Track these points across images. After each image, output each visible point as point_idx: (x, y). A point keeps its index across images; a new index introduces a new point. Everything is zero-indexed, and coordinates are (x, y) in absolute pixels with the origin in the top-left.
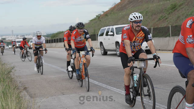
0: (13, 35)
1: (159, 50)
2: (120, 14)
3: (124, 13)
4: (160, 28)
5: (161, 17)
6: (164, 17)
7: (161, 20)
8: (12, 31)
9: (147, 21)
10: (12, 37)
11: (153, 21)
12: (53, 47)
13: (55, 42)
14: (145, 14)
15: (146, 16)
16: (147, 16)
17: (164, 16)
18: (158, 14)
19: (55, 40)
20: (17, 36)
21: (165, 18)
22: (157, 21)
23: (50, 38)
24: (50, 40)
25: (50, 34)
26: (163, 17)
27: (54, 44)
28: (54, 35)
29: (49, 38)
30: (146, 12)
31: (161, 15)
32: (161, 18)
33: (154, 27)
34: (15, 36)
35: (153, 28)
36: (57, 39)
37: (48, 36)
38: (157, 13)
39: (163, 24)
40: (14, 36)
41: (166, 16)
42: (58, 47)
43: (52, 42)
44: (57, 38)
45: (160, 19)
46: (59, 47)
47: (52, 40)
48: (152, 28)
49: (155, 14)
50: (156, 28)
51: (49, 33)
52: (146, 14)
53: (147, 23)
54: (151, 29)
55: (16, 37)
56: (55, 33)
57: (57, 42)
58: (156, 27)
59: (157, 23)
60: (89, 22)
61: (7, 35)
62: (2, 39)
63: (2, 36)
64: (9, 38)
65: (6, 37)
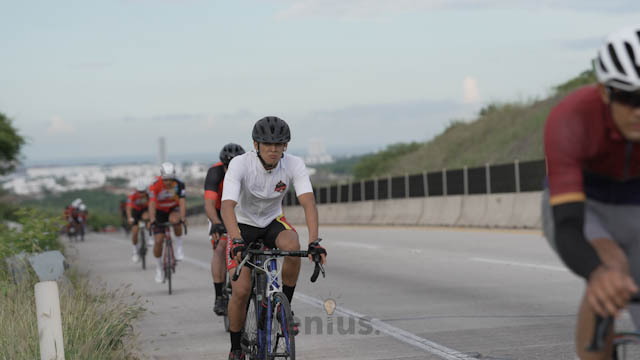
0: (164, 158)
8: (162, 142)
12: (359, 225)
13: (370, 197)
19: (369, 185)
20: (186, 165)
23: (350, 176)
24: (345, 188)
25: (354, 159)
27: (365, 208)
28: (370, 164)
29: (346, 177)
36: (383, 183)
37: (339, 166)
42: (385, 222)
43: (357, 198)
44: (383, 177)
46: (393, 225)
47: (356, 186)
51: (349, 156)
56: (376, 151)
57: (383, 196)
60: (553, 93)
61: (134, 164)
62: (109, 180)
63: (108, 166)
64: (143, 174)
65: (127, 174)
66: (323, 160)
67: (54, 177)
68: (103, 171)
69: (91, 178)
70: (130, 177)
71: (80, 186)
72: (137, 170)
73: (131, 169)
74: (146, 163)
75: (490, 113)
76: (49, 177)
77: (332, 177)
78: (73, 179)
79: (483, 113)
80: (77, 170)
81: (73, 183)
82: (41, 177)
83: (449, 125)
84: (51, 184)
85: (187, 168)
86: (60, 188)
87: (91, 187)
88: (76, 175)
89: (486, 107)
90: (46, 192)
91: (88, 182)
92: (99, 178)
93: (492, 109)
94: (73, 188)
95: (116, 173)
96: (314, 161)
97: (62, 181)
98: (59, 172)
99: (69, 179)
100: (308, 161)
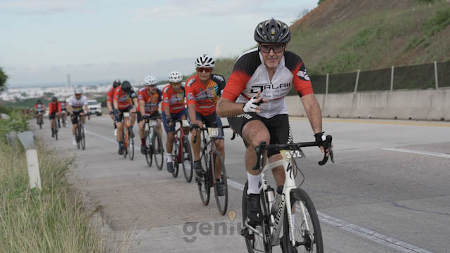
0: (70, 84)
1: (410, 119)
2: (318, 34)
3: (327, 32)
4: (412, 67)
5: (414, 42)
6: (422, 42)
7: (413, 48)
8: (69, 76)
9: (380, 50)
10: (68, 90)
11: (394, 51)
14: (375, 34)
15: (379, 39)
16: (381, 41)
17: (421, 40)
18: (405, 35)
21: (422, 44)
22: (404, 52)
26: (418, 42)
30: (379, 30)
31: (412, 37)
32: (414, 45)
33: (397, 66)
34: (73, 86)
35: (395, 69)
38: (403, 33)
39: (418, 58)
40: (71, 88)
41: (424, 40)
45: (410, 47)
48: (393, 67)
49: (400, 35)
50: (403, 67)
52: (378, 34)
53: (381, 56)
54: (390, 69)
58: (401, 66)
59: (403, 56)
61: (56, 86)
62: (45, 94)
63: (45, 87)
64: (60, 91)
67: (20, 92)
68: (42, 90)
69: (37, 93)
70: (54, 92)
71: (32, 97)
72: (58, 89)
73: (55, 89)
76: (18, 93)
78: (29, 93)
80: (30, 89)
81: (29, 95)
82: (15, 93)
84: (19, 96)
86: (23, 98)
87: (37, 97)
90: (17, 99)
91: (36, 95)
92: (40, 93)
94: (29, 97)
95: (48, 90)
97: (24, 95)
98: (23, 91)
99: (27, 93)
100: (135, 84)
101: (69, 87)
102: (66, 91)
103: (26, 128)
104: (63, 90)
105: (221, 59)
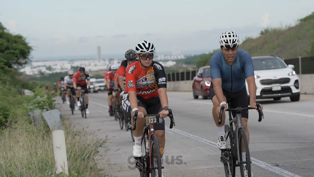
0: (100, 58)
8: (99, 48)
10: (97, 62)
20: (111, 60)
23: (195, 66)
25: (195, 57)
28: (204, 59)
29: (192, 66)
34: (104, 60)
37: (188, 60)
40: (102, 62)
51: (193, 55)
55: (107, 62)
56: (207, 53)
60: (298, 23)
61: (85, 60)
62: (72, 68)
63: (72, 61)
64: (90, 65)
65: (81, 65)
66: (179, 57)
67: (45, 66)
68: (69, 63)
69: (63, 67)
71: (58, 71)
72: (87, 62)
73: (83, 62)
74: (91, 59)
75: (265, 33)
76: (42, 66)
77: (184, 66)
78: (55, 67)
79: (262, 33)
80: (56, 63)
81: (55, 69)
82: (39, 66)
83: (245, 40)
84: (44, 70)
85: (112, 62)
86: (48, 72)
87: (64, 71)
88: (56, 65)
89: (263, 30)
90: (41, 73)
91: (62, 69)
92: (68, 67)
93: (267, 31)
94: (55, 72)
95: (76, 64)
96: (175, 58)
97: (49, 68)
98: (48, 64)
99: (52, 67)
100: (172, 58)
101: (99, 61)
102: (95, 65)
103: (51, 106)
104: (93, 64)
105: (270, 30)
